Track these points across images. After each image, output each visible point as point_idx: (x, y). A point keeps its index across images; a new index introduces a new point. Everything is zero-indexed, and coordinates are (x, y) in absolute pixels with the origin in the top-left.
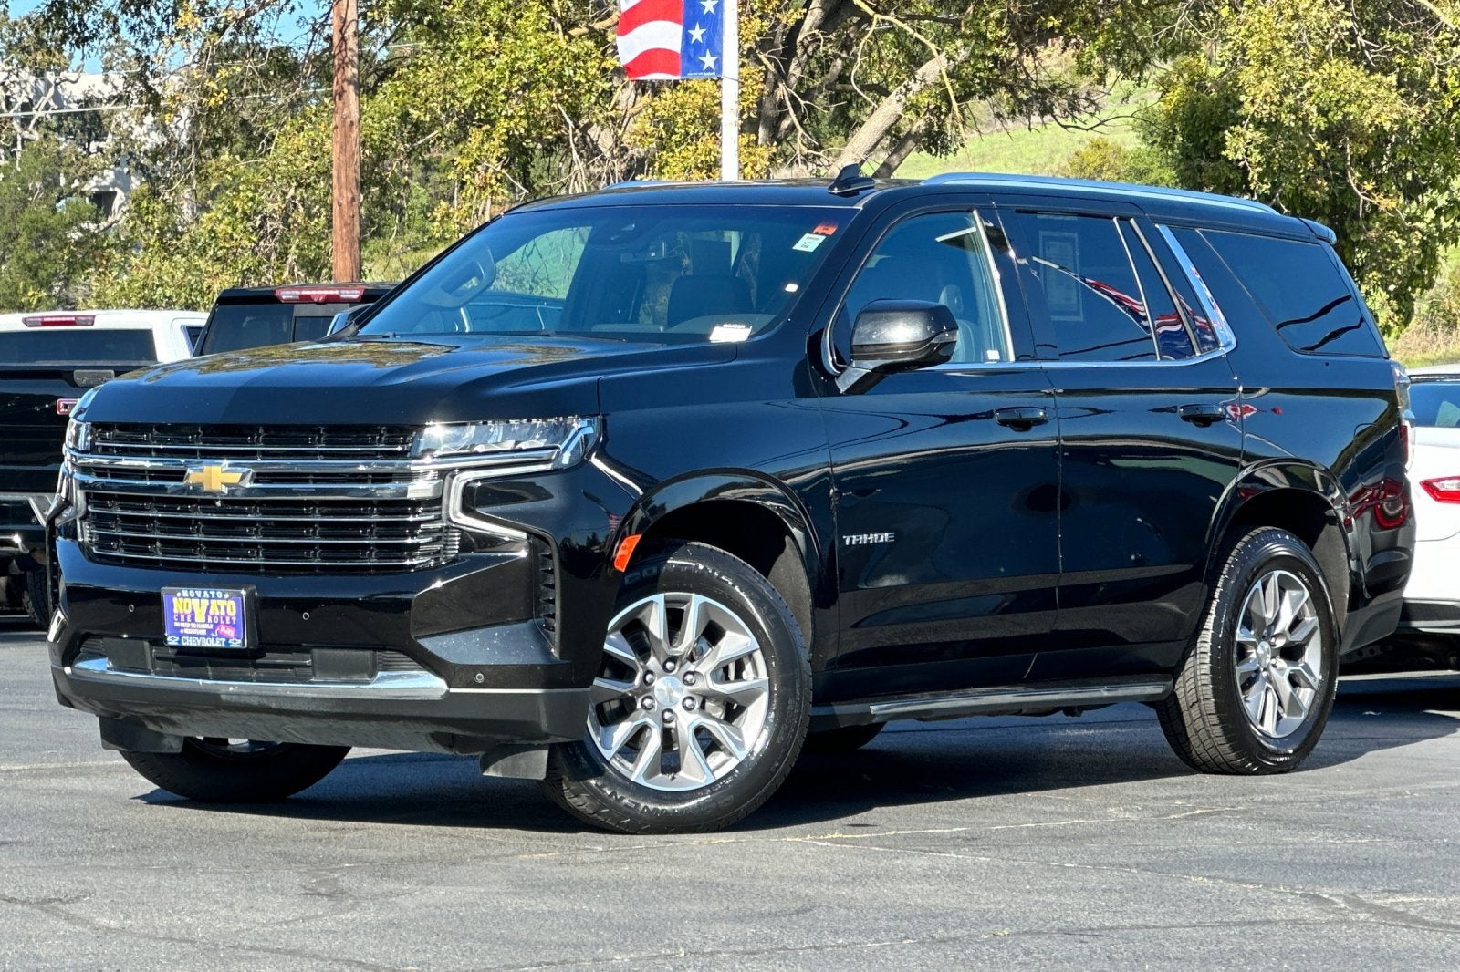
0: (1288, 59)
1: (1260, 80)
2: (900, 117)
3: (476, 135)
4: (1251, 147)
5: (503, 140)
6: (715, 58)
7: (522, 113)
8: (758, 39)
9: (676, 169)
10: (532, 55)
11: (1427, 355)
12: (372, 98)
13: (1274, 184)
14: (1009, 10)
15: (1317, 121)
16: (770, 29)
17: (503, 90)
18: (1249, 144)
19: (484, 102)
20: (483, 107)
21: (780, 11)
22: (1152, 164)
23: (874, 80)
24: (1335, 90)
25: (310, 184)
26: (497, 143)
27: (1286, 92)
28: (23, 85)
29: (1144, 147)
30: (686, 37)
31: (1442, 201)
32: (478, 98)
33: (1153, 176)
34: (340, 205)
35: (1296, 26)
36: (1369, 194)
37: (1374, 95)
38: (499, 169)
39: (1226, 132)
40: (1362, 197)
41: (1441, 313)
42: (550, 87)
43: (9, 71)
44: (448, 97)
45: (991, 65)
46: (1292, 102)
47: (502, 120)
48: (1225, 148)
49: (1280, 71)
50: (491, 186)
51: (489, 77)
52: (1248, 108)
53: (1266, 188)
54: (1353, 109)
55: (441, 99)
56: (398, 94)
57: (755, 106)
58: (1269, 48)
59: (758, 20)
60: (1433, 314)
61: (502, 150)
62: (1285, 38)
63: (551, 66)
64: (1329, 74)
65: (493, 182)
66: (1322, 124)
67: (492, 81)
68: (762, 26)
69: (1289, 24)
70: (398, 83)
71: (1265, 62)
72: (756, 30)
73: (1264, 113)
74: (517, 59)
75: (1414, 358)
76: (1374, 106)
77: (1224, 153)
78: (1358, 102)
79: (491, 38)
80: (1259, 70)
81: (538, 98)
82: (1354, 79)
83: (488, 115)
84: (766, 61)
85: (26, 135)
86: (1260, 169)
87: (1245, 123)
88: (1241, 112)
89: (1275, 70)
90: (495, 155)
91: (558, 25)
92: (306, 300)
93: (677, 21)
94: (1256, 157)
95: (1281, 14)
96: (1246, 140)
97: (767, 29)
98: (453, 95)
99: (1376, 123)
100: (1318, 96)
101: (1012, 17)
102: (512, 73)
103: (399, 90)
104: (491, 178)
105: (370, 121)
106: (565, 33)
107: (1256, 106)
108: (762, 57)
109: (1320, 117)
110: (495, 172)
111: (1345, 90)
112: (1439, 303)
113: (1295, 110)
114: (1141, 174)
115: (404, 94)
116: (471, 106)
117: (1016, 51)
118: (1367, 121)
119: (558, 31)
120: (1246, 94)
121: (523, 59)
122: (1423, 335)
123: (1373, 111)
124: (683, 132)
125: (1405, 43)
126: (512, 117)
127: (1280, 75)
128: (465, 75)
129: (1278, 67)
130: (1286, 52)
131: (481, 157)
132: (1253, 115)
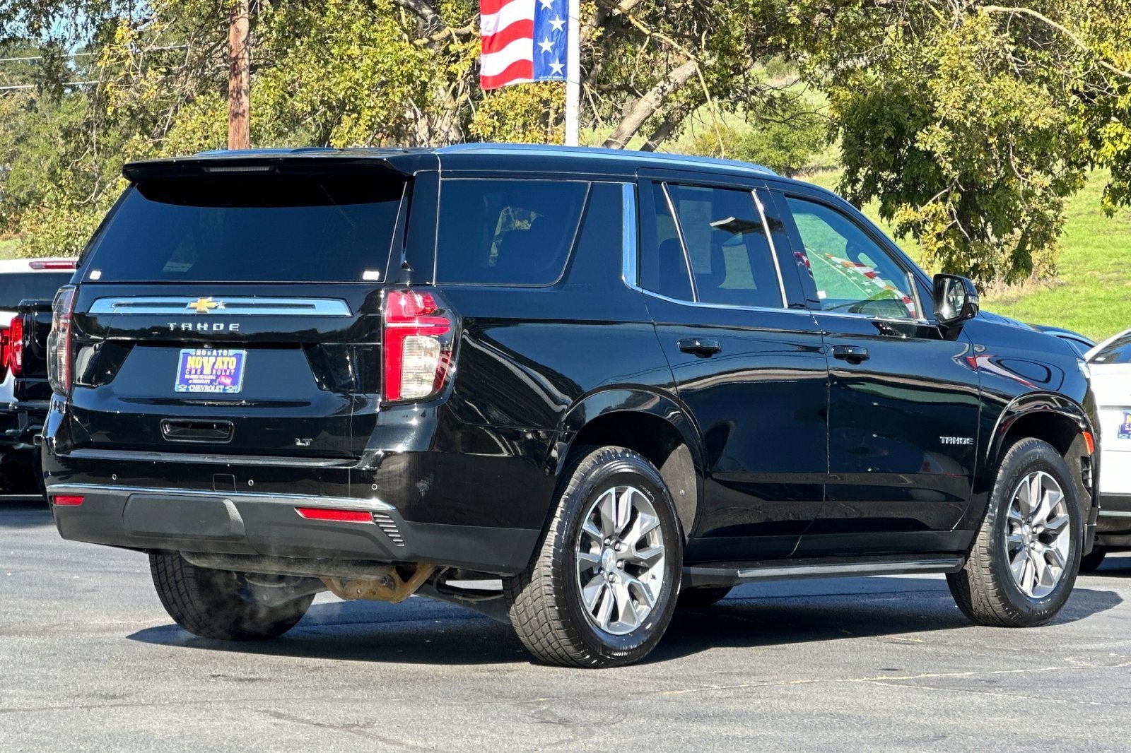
0: (971, 75)
1: (949, 89)
3: (346, 122)
5: (368, 126)
6: (562, 65)
7: (381, 104)
10: (389, 59)
14: (747, 30)
15: (989, 121)
17: (366, 86)
19: (353, 96)
20: (353, 100)
22: (762, 145)
24: (1004, 99)
26: (363, 127)
27: (969, 99)
29: (755, 132)
30: (536, 48)
32: (349, 93)
33: (762, 155)
37: (1033, 103)
40: (1022, 179)
42: (402, 84)
44: (327, 92)
45: (732, 73)
47: (366, 110)
49: (964, 83)
51: (356, 77)
52: (941, 112)
54: (1017, 113)
56: (270, 88)
58: (957, 65)
62: (968, 57)
66: (993, 123)
67: (358, 80)
71: (954, 77)
73: (953, 115)
74: (377, 62)
76: (1033, 112)
78: (1021, 108)
79: (355, 46)
80: (949, 82)
81: (393, 93)
82: (1018, 90)
83: (356, 106)
87: (938, 123)
88: (936, 115)
89: (961, 82)
91: (405, 37)
93: (530, 37)
98: (330, 90)
99: (1035, 125)
100: (990, 103)
101: (749, 35)
102: (374, 73)
103: (271, 85)
106: (410, 42)
107: (947, 111)
109: (991, 118)
111: (1011, 99)
113: (975, 114)
114: (753, 153)
115: (275, 88)
116: (344, 98)
118: (1028, 123)
119: (405, 41)
120: (939, 101)
121: (383, 62)
123: (1032, 116)
125: (1046, 59)
126: (374, 107)
127: (965, 86)
128: (337, 75)
129: (963, 80)
130: (969, 69)
131: (350, 139)
132: (945, 117)
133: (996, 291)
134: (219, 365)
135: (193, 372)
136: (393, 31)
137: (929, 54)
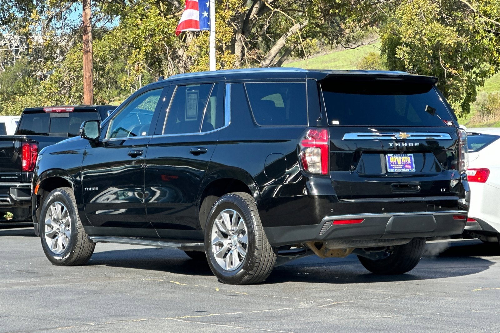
0: (417, 22)
1: (407, 30)
2: (285, 45)
3: (134, 52)
4: (405, 53)
5: (144, 54)
7: (150, 45)
8: (231, 18)
9: (203, 64)
10: (153, 24)
11: (481, 124)
12: (100, 41)
13: (414, 66)
14: (320, 7)
15: (427, 42)
16: (235, 14)
17: (143, 37)
18: (404, 52)
19: (137, 41)
20: (137, 43)
21: (238, 8)
23: (278, 32)
24: (434, 33)
25: (78, 71)
26: (142, 55)
27: (416, 33)
28: (16, 40)
30: (201, 15)
31: (478, 71)
32: (135, 40)
34: (86, 78)
35: (419, 11)
36: (448, 69)
37: (447, 34)
38: (143, 64)
39: (396, 48)
40: (446, 70)
41: (485, 110)
42: (159, 35)
43: (11, 36)
44: (124, 40)
45: (315, 26)
46: (419, 37)
47: (143, 47)
48: (396, 54)
49: (414, 26)
50: (141, 70)
51: (138, 32)
52: (404, 40)
53: (411, 67)
54: (440, 39)
55: (122, 40)
57: (230, 41)
58: (410, 18)
59: (231, 11)
60: (482, 110)
61: (144, 57)
62: (415, 15)
63: (160, 28)
64: (431, 27)
65: (141, 68)
66: (430, 44)
67: (139, 34)
68: (232, 13)
69: (417, 10)
70: (109, 35)
71: (409, 24)
72: (230, 15)
73: (409, 41)
74: (147, 26)
75: (476, 125)
76: (447, 38)
77: (396, 56)
78: (442, 36)
79: (139, 19)
80: (407, 26)
81: (156, 39)
82: (440, 28)
83: (138, 46)
84: (234, 25)
85: (17, 57)
86: (408, 61)
87: (403, 45)
88: (401, 41)
89: (412, 26)
90: (141, 59)
91: (162, 14)
92: (54, 112)
93: (197, 10)
94: (407, 57)
95: (414, 7)
96: (403, 51)
97: (234, 14)
98: (126, 39)
99: (448, 43)
100: (428, 35)
101: (322, 9)
102: (146, 31)
103: (110, 38)
104: (140, 67)
105: (99, 48)
106: (165, 17)
107: (406, 39)
108: (232, 24)
109: (429, 42)
110: (142, 65)
111: (437, 32)
112: (485, 106)
113: (420, 40)
116: (132, 42)
117: (324, 21)
118: (445, 43)
119: (162, 16)
120: (403, 35)
121: (150, 25)
122: (479, 117)
123: (447, 39)
124: (206, 50)
125: (460, 16)
126: (147, 46)
127: (414, 28)
128: (129, 32)
129: (413, 25)
130: (416, 20)
131: (136, 60)
132: (405, 42)
133: (484, 121)
134: (403, 160)
135: (393, 163)
136: (155, 11)
137: (398, 14)
